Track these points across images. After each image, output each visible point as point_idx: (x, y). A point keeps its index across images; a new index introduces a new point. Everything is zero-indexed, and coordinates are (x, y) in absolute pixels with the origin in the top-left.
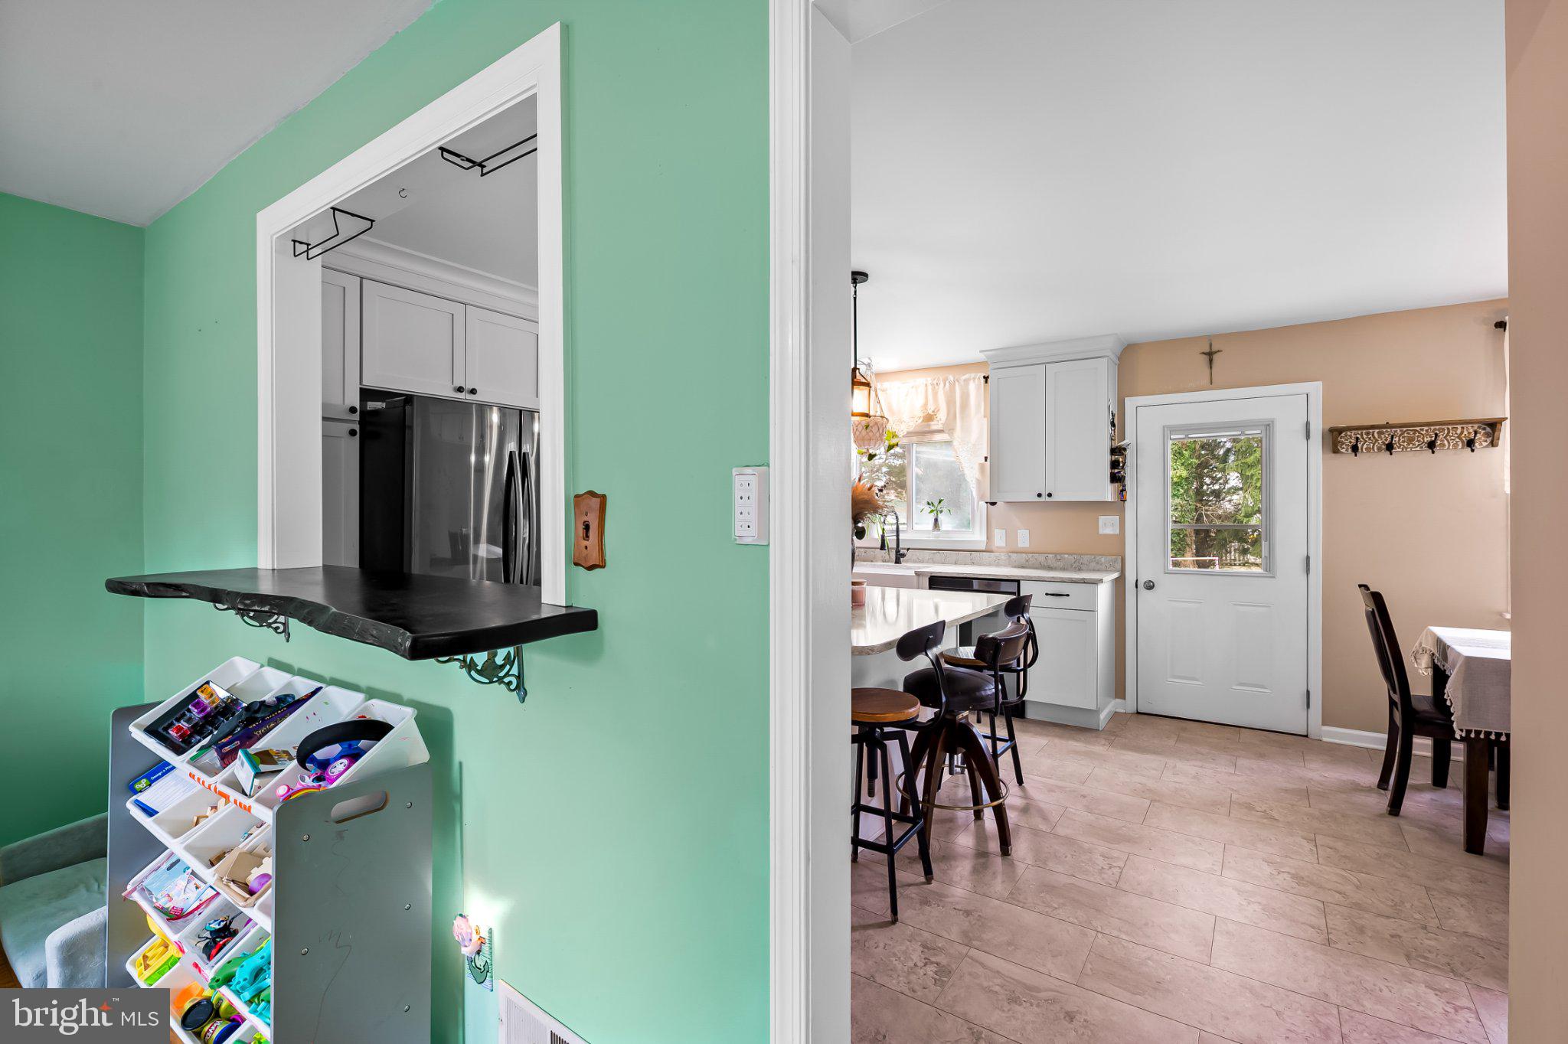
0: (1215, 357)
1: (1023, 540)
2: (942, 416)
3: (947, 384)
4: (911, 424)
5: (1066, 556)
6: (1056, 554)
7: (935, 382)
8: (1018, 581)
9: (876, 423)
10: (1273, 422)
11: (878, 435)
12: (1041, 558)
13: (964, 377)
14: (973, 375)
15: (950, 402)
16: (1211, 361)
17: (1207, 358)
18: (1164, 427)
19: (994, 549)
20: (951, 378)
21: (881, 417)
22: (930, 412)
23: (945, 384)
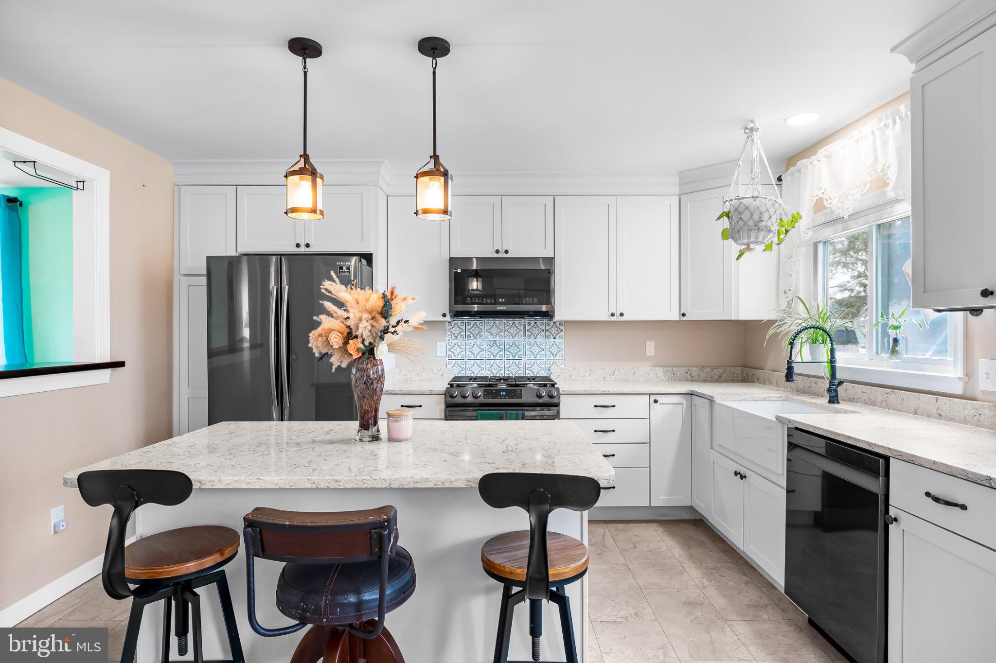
4: (857, 196)
8: (887, 459)
9: (747, 208)
11: (751, 223)
19: (977, 394)
21: (753, 197)
23: (894, 123)
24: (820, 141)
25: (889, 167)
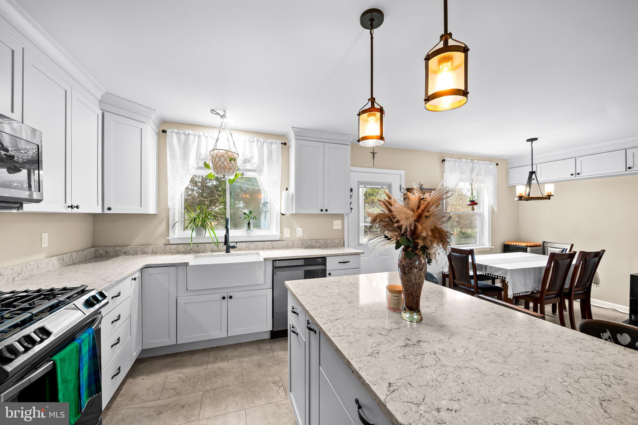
0: (375, 155)
1: (299, 233)
2: (256, 160)
3: (259, 143)
5: (321, 240)
6: (316, 240)
7: (251, 140)
8: (324, 257)
10: (392, 184)
12: (309, 243)
13: (269, 141)
14: (274, 141)
15: (261, 155)
16: (374, 156)
17: (372, 155)
18: (358, 181)
19: (284, 239)
20: (261, 139)
22: (248, 158)
23: (258, 143)
24: (199, 126)
25: (252, 158)
